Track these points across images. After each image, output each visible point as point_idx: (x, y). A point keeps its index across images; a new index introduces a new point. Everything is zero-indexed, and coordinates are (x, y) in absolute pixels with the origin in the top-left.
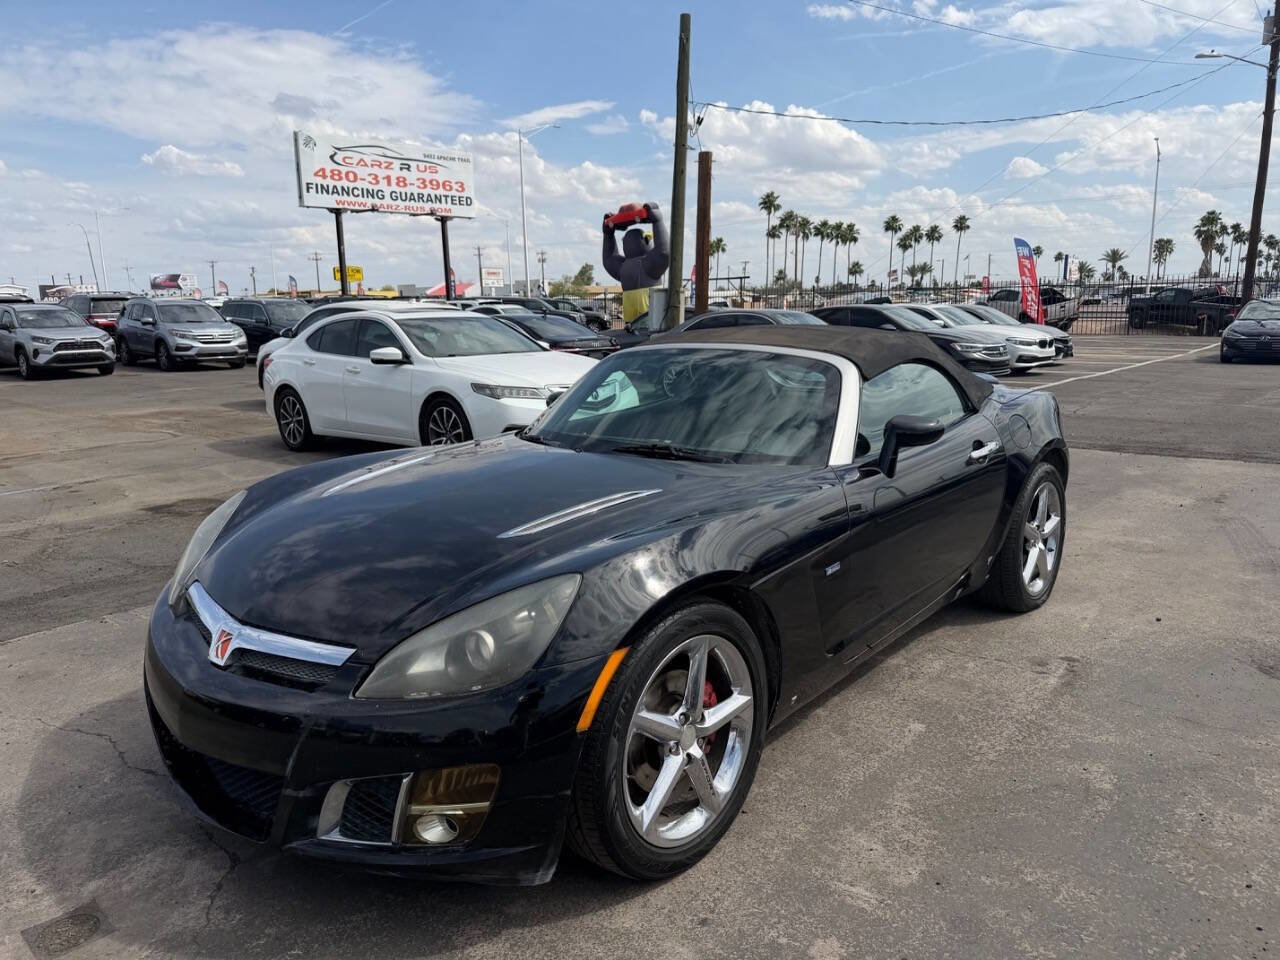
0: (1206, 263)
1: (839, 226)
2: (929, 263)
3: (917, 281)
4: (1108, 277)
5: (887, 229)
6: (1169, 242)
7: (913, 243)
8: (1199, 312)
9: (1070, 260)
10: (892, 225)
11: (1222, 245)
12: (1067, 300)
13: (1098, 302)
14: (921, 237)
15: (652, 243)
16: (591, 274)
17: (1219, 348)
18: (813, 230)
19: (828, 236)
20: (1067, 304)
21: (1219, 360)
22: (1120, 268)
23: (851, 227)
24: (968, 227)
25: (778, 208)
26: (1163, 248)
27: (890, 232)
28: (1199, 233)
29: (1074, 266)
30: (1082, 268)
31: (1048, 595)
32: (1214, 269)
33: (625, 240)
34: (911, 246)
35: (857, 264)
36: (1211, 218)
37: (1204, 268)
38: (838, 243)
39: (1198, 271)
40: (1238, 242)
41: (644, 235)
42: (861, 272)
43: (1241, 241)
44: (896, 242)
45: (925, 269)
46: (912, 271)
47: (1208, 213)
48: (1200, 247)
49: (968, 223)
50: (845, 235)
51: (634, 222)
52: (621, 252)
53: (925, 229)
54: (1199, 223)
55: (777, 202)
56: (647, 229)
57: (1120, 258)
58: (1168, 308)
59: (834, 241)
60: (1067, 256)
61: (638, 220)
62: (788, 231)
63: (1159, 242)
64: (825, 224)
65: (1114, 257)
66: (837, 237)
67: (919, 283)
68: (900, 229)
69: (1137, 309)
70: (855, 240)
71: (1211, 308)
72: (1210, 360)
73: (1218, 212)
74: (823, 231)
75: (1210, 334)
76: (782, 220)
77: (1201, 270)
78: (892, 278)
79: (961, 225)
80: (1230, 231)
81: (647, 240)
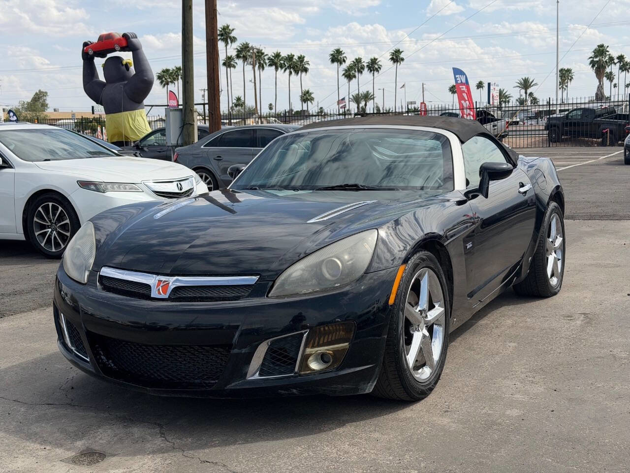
0: (600, 87)
1: (290, 58)
2: (371, 91)
3: (362, 108)
4: (522, 102)
5: (333, 61)
6: (569, 71)
7: (356, 74)
8: (602, 127)
9: (492, 88)
10: (337, 57)
11: (611, 73)
12: (497, 120)
13: (517, 123)
14: (363, 68)
15: (132, 68)
16: (44, 100)
17: (623, 155)
18: (267, 61)
19: (282, 68)
20: (499, 123)
21: (624, 162)
22: (531, 94)
23: (301, 59)
24: (403, 59)
25: (234, 40)
26: (565, 76)
27: (336, 64)
28: (593, 63)
29: (495, 93)
30: (502, 95)
31: (560, 287)
32: (607, 93)
33: (105, 67)
34: (355, 77)
35: (308, 92)
36: (601, 51)
37: (599, 93)
38: (291, 73)
39: (594, 96)
40: (623, 71)
41: (124, 62)
42: (312, 99)
43: (625, 70)
44: (341, 72)
45: (367, 97)
46: (357, 99)
47: (598, 46)
48: (595, 74)
49: (402, 56)
50: (297, 65)
51: (114, 50)
52: (102, 78)
53: (366, 61)
54: (592, 54)
55: (232, 35)
56: (127, 56)
57: (530, 86)
58: (579, 124)
59: (288, 71)
60: (489, 84)
61: (117, 47)
62: (244, 61)
63: (561, 70)
64: (278, 55)
65: (526, 84)
66: (289, 67)
67: (364, 109)
68: (344, 61)
69: (555, 126)
70: (306, 70)
71: (611, 123)
72: (618, 163)
73: (606, 45)
74: (276, 62)
75: (612, 144)
76: (238, 51)
77: (597, 94)
78: (341, 105)
79: (396, 57)
80: (616, 61)
81: (127, 66)
